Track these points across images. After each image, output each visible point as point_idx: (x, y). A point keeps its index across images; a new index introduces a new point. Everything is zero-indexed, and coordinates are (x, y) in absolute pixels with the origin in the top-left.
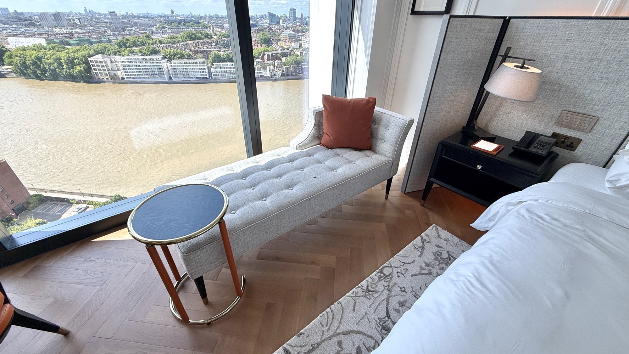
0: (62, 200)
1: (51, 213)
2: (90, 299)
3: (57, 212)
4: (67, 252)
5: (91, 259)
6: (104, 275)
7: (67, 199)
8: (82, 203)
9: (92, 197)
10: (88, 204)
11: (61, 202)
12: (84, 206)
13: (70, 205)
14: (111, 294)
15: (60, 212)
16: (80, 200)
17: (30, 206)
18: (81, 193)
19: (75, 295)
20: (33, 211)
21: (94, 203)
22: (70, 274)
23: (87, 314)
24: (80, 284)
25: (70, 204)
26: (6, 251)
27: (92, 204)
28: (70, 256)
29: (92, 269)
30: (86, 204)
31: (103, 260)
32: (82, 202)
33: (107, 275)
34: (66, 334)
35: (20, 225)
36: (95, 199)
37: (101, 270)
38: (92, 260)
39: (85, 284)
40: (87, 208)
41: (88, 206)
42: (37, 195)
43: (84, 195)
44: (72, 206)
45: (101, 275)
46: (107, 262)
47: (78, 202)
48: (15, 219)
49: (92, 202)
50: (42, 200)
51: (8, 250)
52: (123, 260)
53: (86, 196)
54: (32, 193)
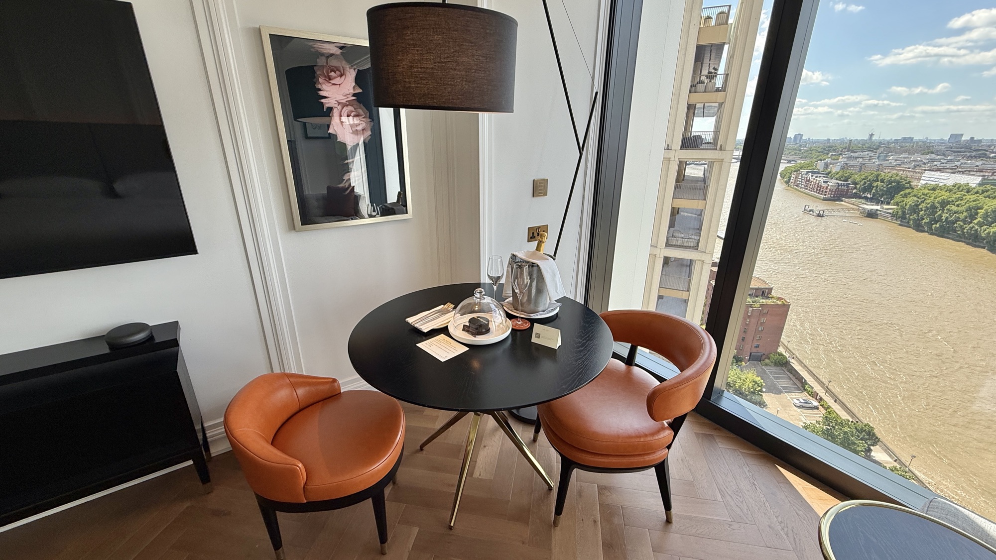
0: (800, 379)
1: (776, 383)
2: (713, 519)
3: (781, 386)
4: (745, 451)
5: (755, 483)
6: (748, 514)
7: (805, 380)
8: (816, 399)
9: (835, 401)
10: (821, 405)
11: (796, 379)
12: (815, 403)
13: (800, 390)
14: (732, 543)
15: (784, 388)
16: (818, 394)
17: (767, 361)
18: (827, 387)
19: (708, 499)
20: (764, 367)
21: (829, 410)
22: (725, 474)
23: (697, 529)
24: (721, 494)
25: (802, 389)
26: (708, 400)
27: (826, 410)
28: (742, 457)
29: (745, 494)
30: (819, 403)
31: (764, 499)
32: (818, 397)
33: (750, 519)
34: (668, 521)
35: (742, 371)
36: (835, 407)
37: (750, 506)
38: (755, 485)
39: (724, 499)
40: (816, 408)
41: (820, 407)
42: (782, 355)
43: (828, 390)
44: (803, 392)
45: (745, 511)
46: (765, 506)
47: (814, 395)
48: (743, 363)
49: (829, 407)
50: (783, 364)
51: (710, 402)
52: (783, 525)
53: (830, 395)
54: (781, 350)
